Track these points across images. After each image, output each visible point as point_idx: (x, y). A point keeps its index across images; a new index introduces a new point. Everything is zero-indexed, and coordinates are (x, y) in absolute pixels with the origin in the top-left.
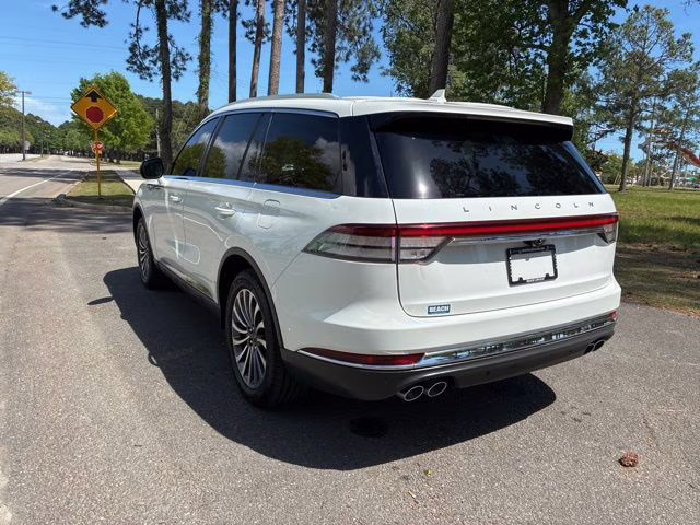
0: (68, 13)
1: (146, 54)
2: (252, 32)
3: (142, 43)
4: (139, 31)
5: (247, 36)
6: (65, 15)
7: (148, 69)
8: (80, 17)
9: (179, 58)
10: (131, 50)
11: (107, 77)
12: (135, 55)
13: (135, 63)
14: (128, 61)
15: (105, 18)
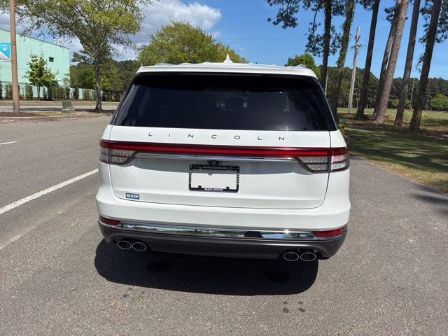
0: (276, 22)
1: (318, 40)
2: (391, 16)
3: (316, 34)
4: (315, 26)
5: (388, 19)
6: (274, 23)
7: (318, 49)
8: (282, 23)
9: (337, 40)
10: (309, 39)
11: (302, 56)
12: (311, 42)
13: (311, 47)
14: (307, 46)
15: (296, 22)
